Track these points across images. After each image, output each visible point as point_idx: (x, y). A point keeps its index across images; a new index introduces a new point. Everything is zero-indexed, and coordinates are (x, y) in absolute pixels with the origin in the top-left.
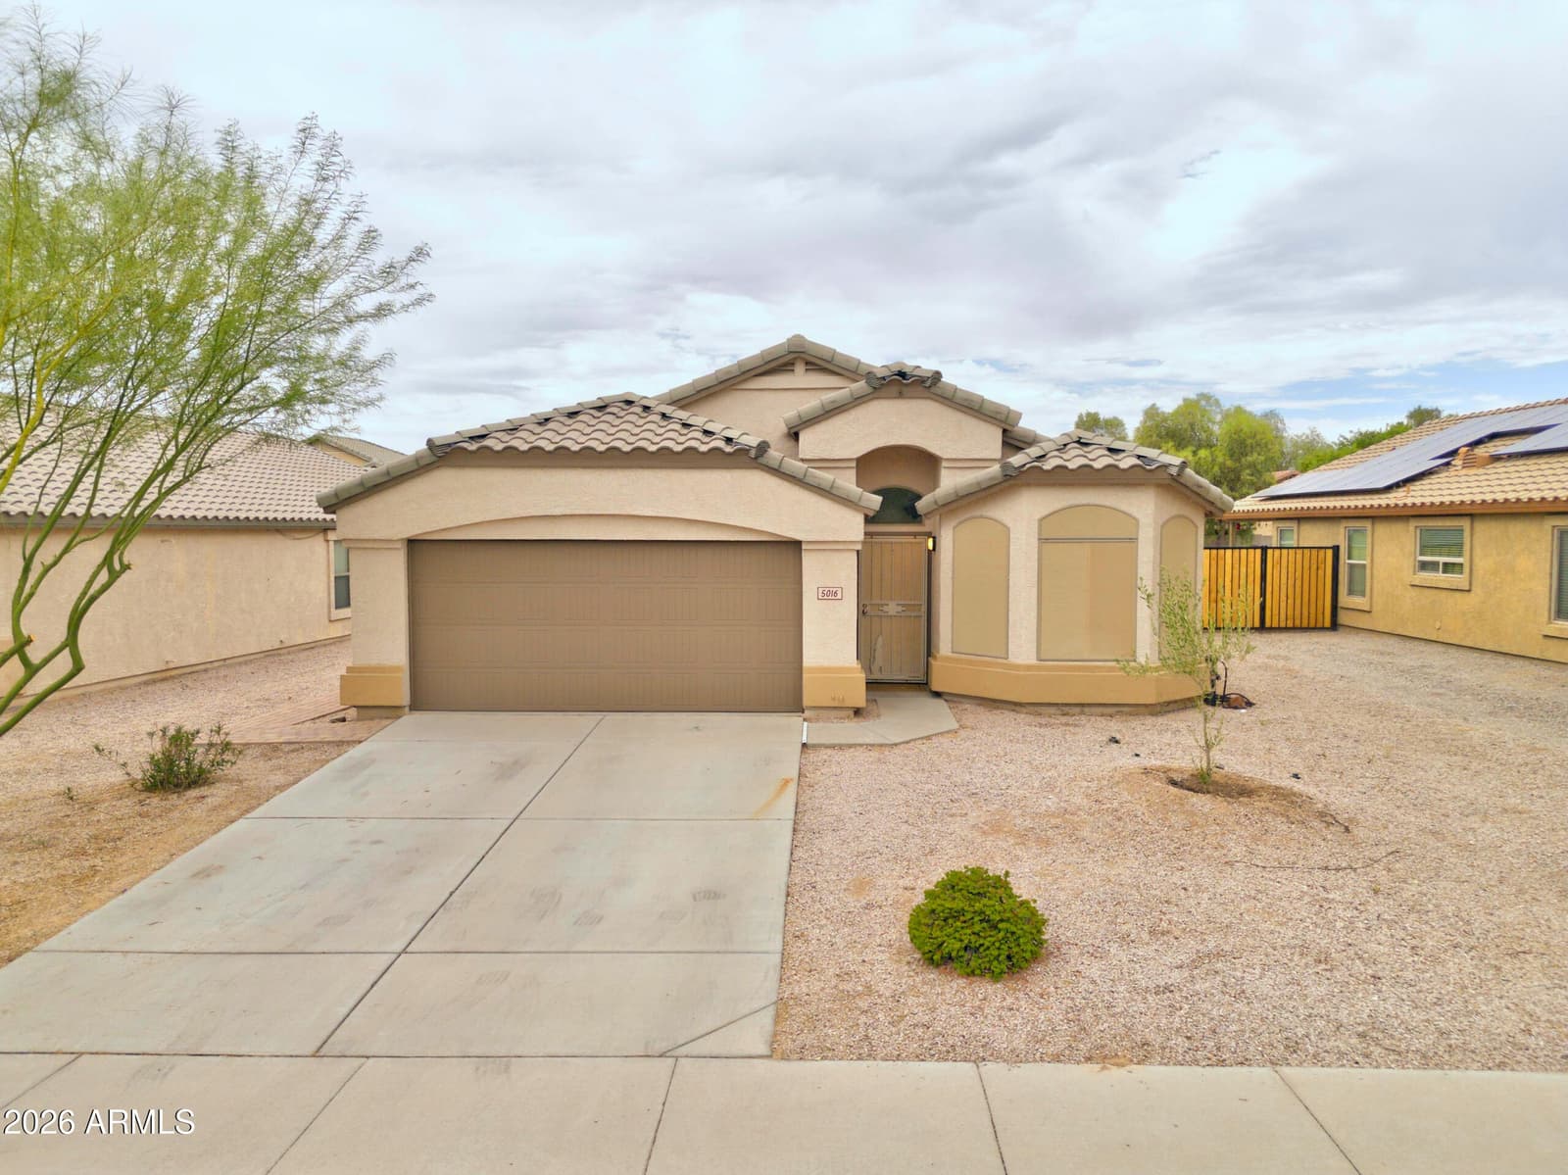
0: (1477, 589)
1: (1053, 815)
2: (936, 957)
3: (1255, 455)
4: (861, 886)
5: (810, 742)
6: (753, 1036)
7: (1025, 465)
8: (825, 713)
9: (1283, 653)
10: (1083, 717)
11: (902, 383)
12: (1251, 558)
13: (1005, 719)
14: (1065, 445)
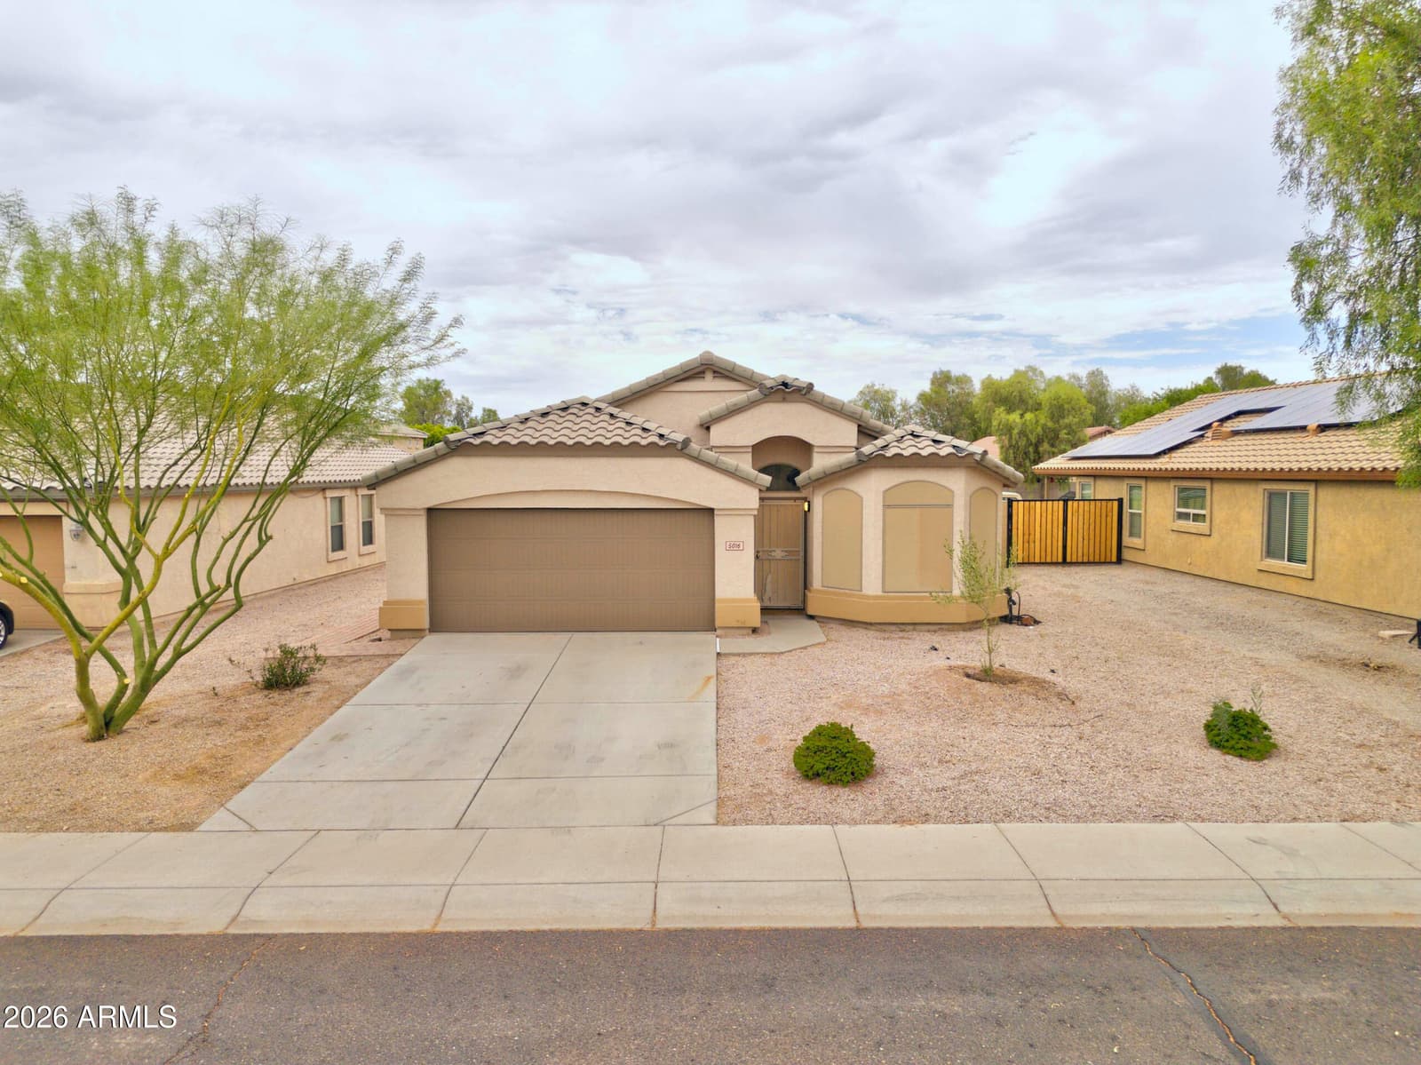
0: (1215, 535)
1: (886, 696)
2: (810, 773)
3: (1071, 417)
4: (763, 739)
5: (723, 652)
6: (707, 815)
7: (872, 453)
8: (733, 631)
9: (1075, 583)
10: (915, 633)
11: (786, 391)
12: (1056, 508)
13: (860, 635)
14: (902, 437)
